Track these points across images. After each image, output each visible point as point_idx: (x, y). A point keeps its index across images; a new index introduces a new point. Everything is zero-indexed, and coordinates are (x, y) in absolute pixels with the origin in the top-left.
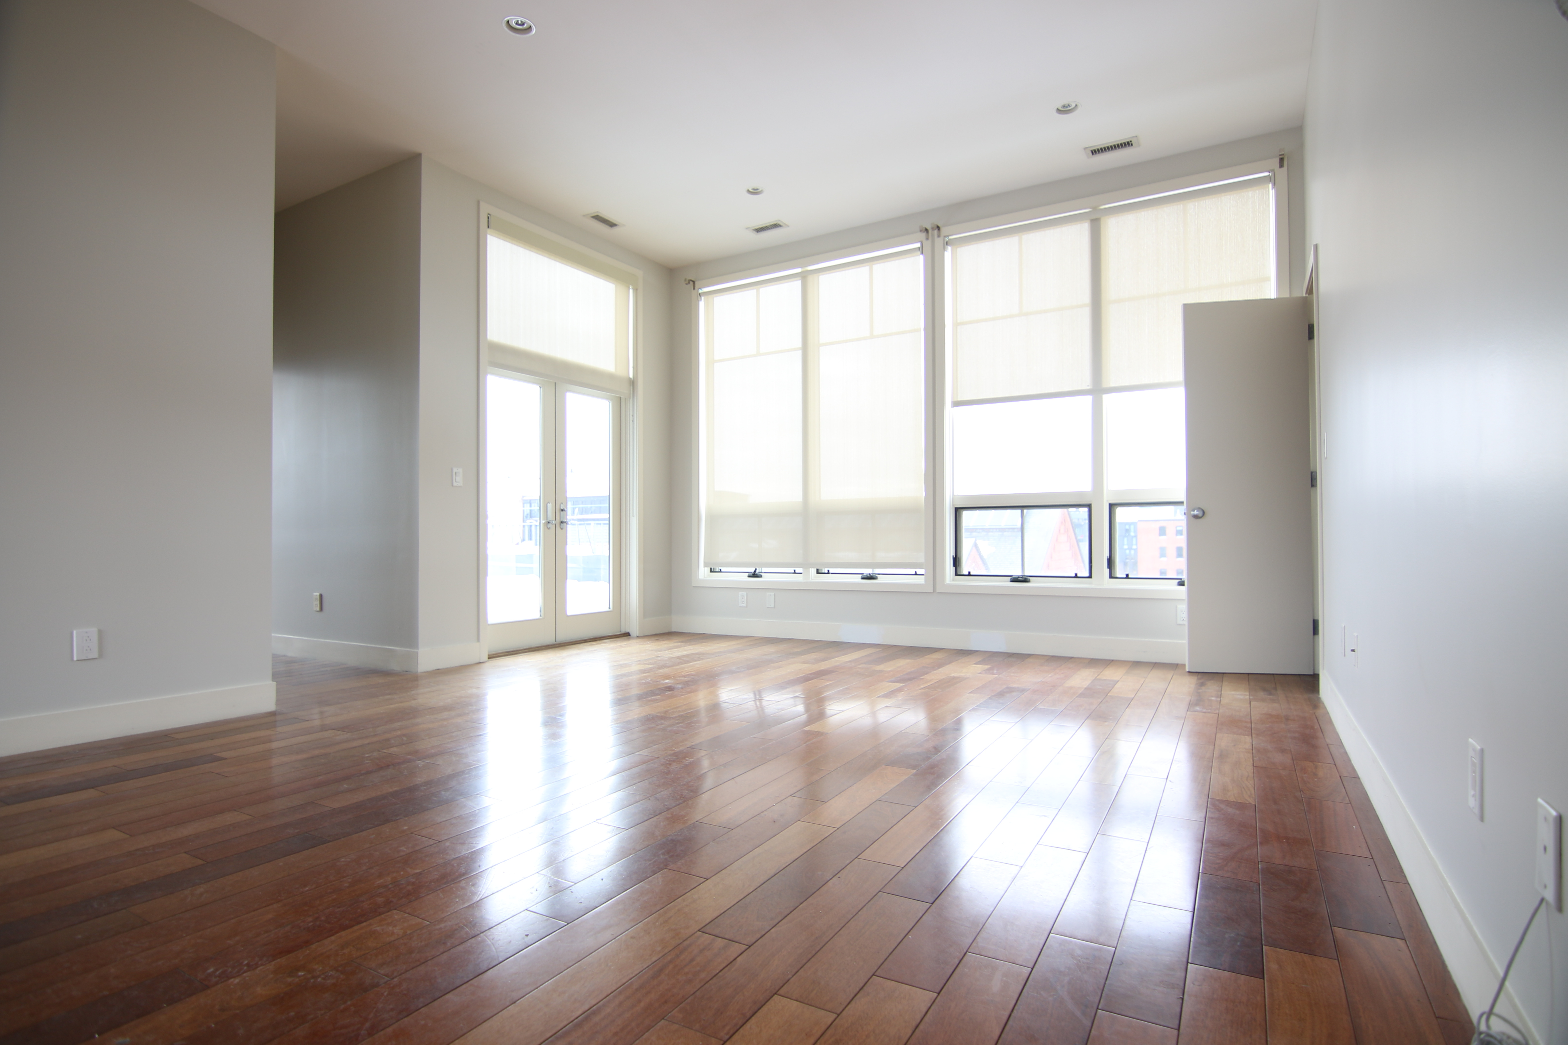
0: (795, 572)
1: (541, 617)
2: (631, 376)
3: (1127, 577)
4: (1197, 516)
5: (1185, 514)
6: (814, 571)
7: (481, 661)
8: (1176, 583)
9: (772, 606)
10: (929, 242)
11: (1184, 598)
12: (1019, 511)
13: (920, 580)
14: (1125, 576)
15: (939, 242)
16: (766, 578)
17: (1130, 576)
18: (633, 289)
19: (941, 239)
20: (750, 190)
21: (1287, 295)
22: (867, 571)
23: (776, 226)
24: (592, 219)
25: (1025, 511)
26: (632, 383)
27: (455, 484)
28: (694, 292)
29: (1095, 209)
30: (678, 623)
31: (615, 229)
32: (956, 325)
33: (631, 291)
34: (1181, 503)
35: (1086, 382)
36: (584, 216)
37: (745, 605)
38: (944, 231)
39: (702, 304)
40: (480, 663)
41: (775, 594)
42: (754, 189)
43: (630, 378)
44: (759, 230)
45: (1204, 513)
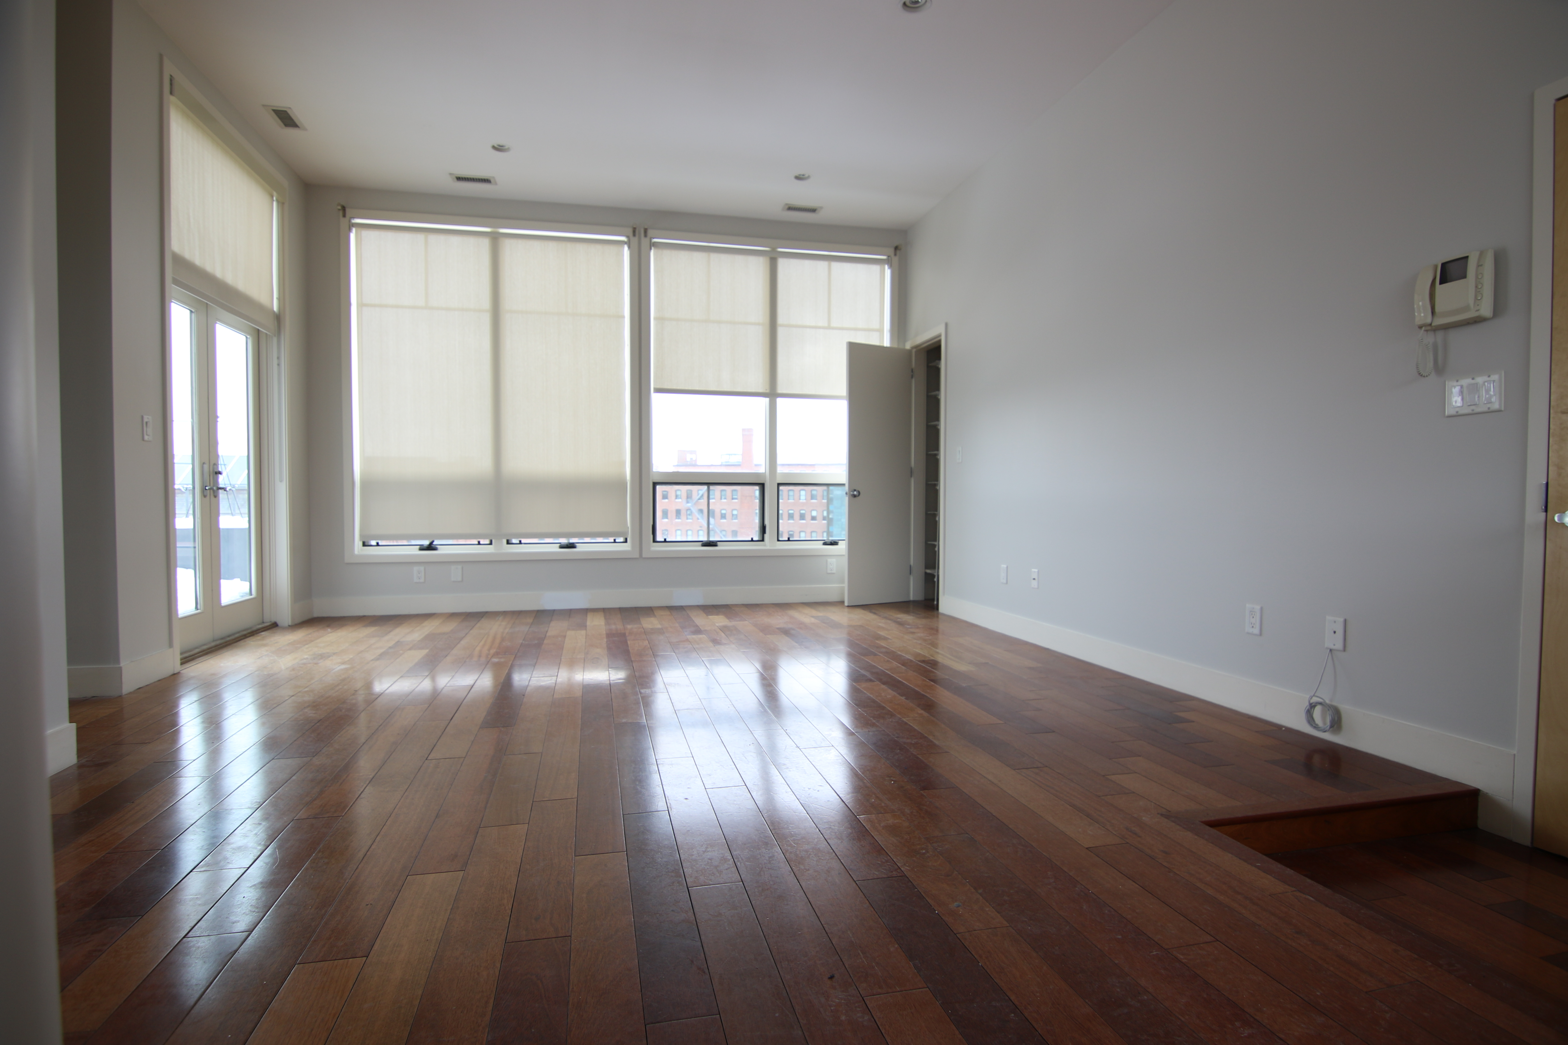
0: (479, 543)
1: (199, 611)
2: (275, 309)
3: (789, 540)
4: (854, 495)
5: (846, 494)
6: (505, 541)
7: (175, 673)
8: (822, 544)
9: (460, 579)
10: (636, 239)
11: (844, 554)
12: (705, 487)
13: (626, 547)
14: (787, 539)
15: (645, 242)
16: (442, 550)
17: (791, 539)
18: (278, 201)
19: (647, 239)
20: (496, 146)
21: (895, 346)
22: (564, 541)
23: (486, 181)
24: (273, 113)
25: (712, 487)
26: (278, 318)
27: (146, 438)
28: (343, 222)
29: (774, 250)
30: (322, 607)
31: (290, 131)
32: (660, 319)
33: (275, 204)
34: (843, 485)
35: (761, 385)
36: (264, 106)
37: (422, 580)
38: (650, 232)
39: (352, 236)
40: (175, 674)
41: (462, 568)
42: (499, 146)
43: (274, 312)
44: (459, 179)
45: (859, 493)
